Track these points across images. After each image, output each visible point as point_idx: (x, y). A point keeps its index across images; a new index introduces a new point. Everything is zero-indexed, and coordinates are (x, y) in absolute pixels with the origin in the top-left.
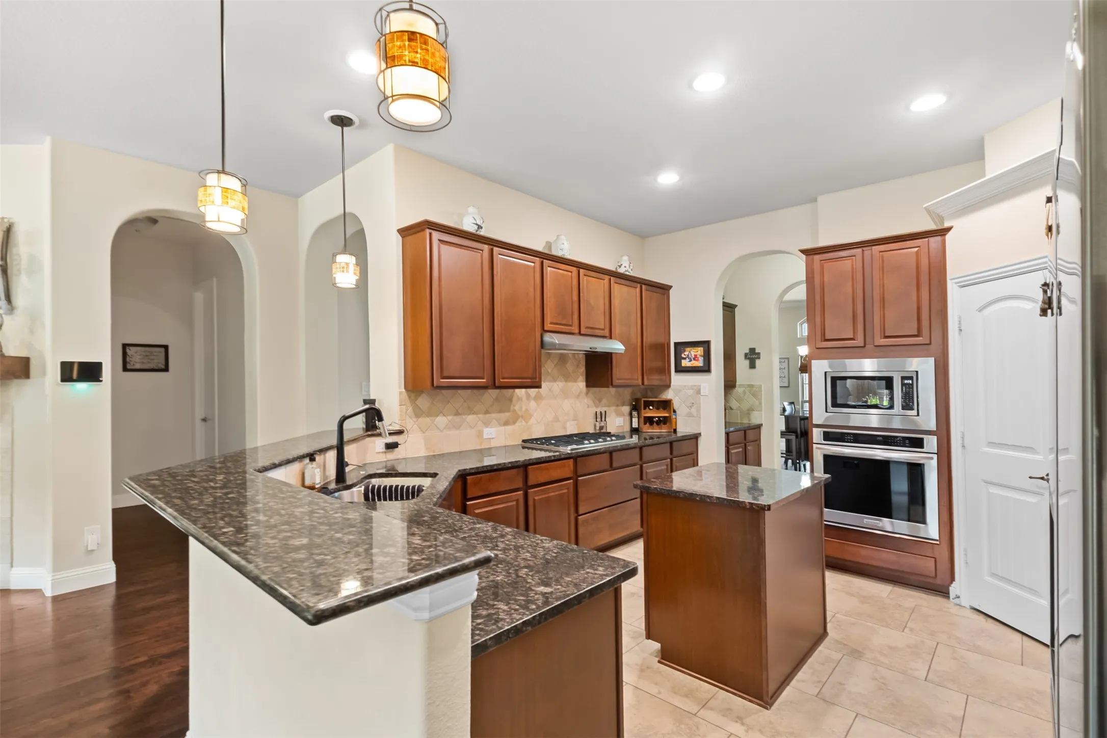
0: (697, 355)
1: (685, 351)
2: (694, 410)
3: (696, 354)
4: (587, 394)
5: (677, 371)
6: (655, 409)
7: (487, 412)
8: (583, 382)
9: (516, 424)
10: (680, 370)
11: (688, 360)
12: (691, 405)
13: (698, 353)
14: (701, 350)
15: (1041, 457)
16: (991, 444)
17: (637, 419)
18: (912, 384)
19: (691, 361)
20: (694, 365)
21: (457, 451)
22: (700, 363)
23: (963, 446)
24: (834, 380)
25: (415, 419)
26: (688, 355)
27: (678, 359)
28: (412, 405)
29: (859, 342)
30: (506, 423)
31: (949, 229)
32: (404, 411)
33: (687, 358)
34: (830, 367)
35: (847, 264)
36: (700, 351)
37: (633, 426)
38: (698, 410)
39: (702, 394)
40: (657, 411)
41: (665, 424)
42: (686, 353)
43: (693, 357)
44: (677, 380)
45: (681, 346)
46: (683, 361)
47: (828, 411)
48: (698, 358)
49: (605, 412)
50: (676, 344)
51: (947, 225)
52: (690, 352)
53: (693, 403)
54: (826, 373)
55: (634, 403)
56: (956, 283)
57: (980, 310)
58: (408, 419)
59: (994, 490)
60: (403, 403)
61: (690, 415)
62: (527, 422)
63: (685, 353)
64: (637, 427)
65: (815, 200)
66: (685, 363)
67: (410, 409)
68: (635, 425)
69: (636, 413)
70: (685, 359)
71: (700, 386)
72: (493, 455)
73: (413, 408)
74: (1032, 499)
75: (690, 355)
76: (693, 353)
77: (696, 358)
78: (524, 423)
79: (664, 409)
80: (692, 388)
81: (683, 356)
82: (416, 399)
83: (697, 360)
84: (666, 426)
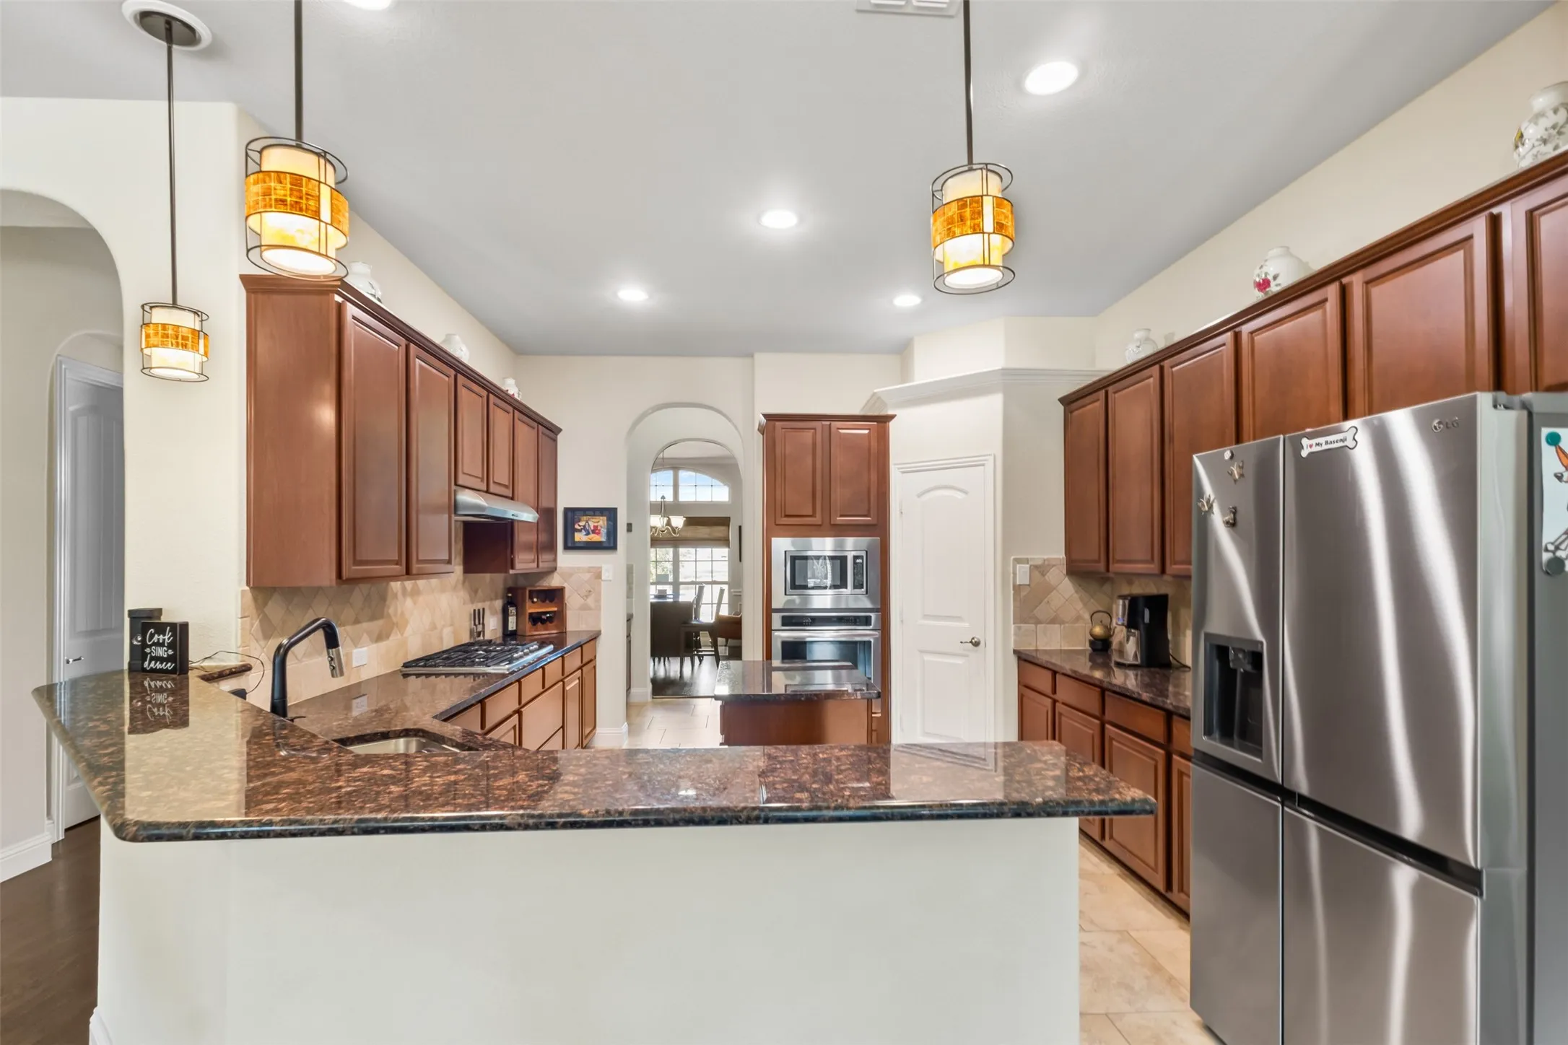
0: (597, 527)
1: (579, 521)
2: (590, 601)
3: (596, 524)
4: (464, 582)
5: (566, 547)
6: (540, 603)
7: (357, 621)
8: (459, 564)
9: (391, 638)
10: (571, 546)
11: (584, 532)
12: (586, 594)
13: (599, 524)
14: (603, 520)
15: (967, 624)
16: (926, 617)
17: (515, 617)
18: (862, 564)
19: (588, 534)
20: (593, 540)
21: (318, 695)
22: (602, 538)
23: (902, 621)
24: (794, 559)
25: (262, 643)
26: (584, 526)
27: (569, 530)
28: (259, 616)
29: (817, 520)
30: (379, 638)
31: (892, 417)
32: (248, 627)
33: (583, 531)
34: (793, 544)
35: (808, 435)
36: (602, 522)
37: (510, 629)
38: (598, 601)
39: (603, 578)
40: (544, 604)
41: (551, 622)
42: (582, 523)
43: (592, 528)
44: (566, 560)
45: (573, 515)
46: (576, 534)
47: (787, 593)
48: (600, 530)
49: (484, 609)
50: (567, 510)
51: (890, 412)
52: (587, 522)
53: (590, 591)
54: (785, 552)
55: (510, 595)
56: (899, 469)
57: (919, 496)
58: (254, 644)
59: (927, 658)
60: (246, 614)
61: (585, 608)
62: (402, 635)
63: (580, 524)
64: (515, 628)
65: (752, 356)
66: (580, 537)
67: (257, 623)
68: (512, 626)
69: (514, 608)
70: (580, 531)
71: (600, 568)
72: (364, 695)
73: (260, 621)
74: (959, 661)
75: (587, 526)
76: (592, 524)
77: (596, 531)
78: (399, 636)
79: (551, 601)
80: (589, 570)
81: (577, 526)
82: (265, 604)
83: (598, 534)
84: (553, 624)
